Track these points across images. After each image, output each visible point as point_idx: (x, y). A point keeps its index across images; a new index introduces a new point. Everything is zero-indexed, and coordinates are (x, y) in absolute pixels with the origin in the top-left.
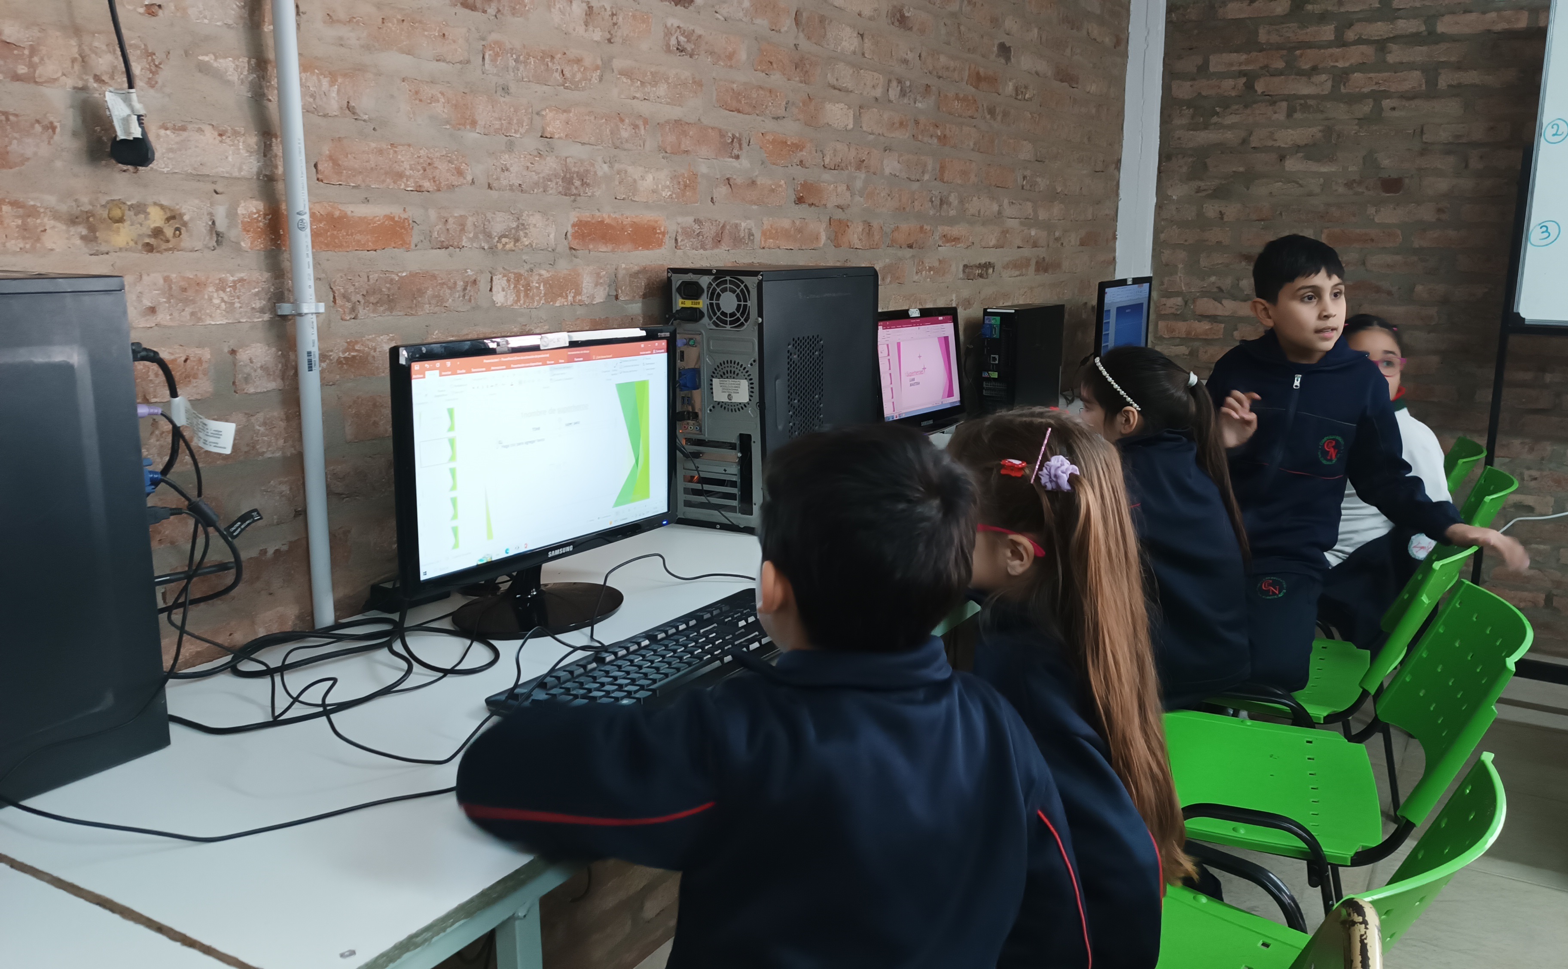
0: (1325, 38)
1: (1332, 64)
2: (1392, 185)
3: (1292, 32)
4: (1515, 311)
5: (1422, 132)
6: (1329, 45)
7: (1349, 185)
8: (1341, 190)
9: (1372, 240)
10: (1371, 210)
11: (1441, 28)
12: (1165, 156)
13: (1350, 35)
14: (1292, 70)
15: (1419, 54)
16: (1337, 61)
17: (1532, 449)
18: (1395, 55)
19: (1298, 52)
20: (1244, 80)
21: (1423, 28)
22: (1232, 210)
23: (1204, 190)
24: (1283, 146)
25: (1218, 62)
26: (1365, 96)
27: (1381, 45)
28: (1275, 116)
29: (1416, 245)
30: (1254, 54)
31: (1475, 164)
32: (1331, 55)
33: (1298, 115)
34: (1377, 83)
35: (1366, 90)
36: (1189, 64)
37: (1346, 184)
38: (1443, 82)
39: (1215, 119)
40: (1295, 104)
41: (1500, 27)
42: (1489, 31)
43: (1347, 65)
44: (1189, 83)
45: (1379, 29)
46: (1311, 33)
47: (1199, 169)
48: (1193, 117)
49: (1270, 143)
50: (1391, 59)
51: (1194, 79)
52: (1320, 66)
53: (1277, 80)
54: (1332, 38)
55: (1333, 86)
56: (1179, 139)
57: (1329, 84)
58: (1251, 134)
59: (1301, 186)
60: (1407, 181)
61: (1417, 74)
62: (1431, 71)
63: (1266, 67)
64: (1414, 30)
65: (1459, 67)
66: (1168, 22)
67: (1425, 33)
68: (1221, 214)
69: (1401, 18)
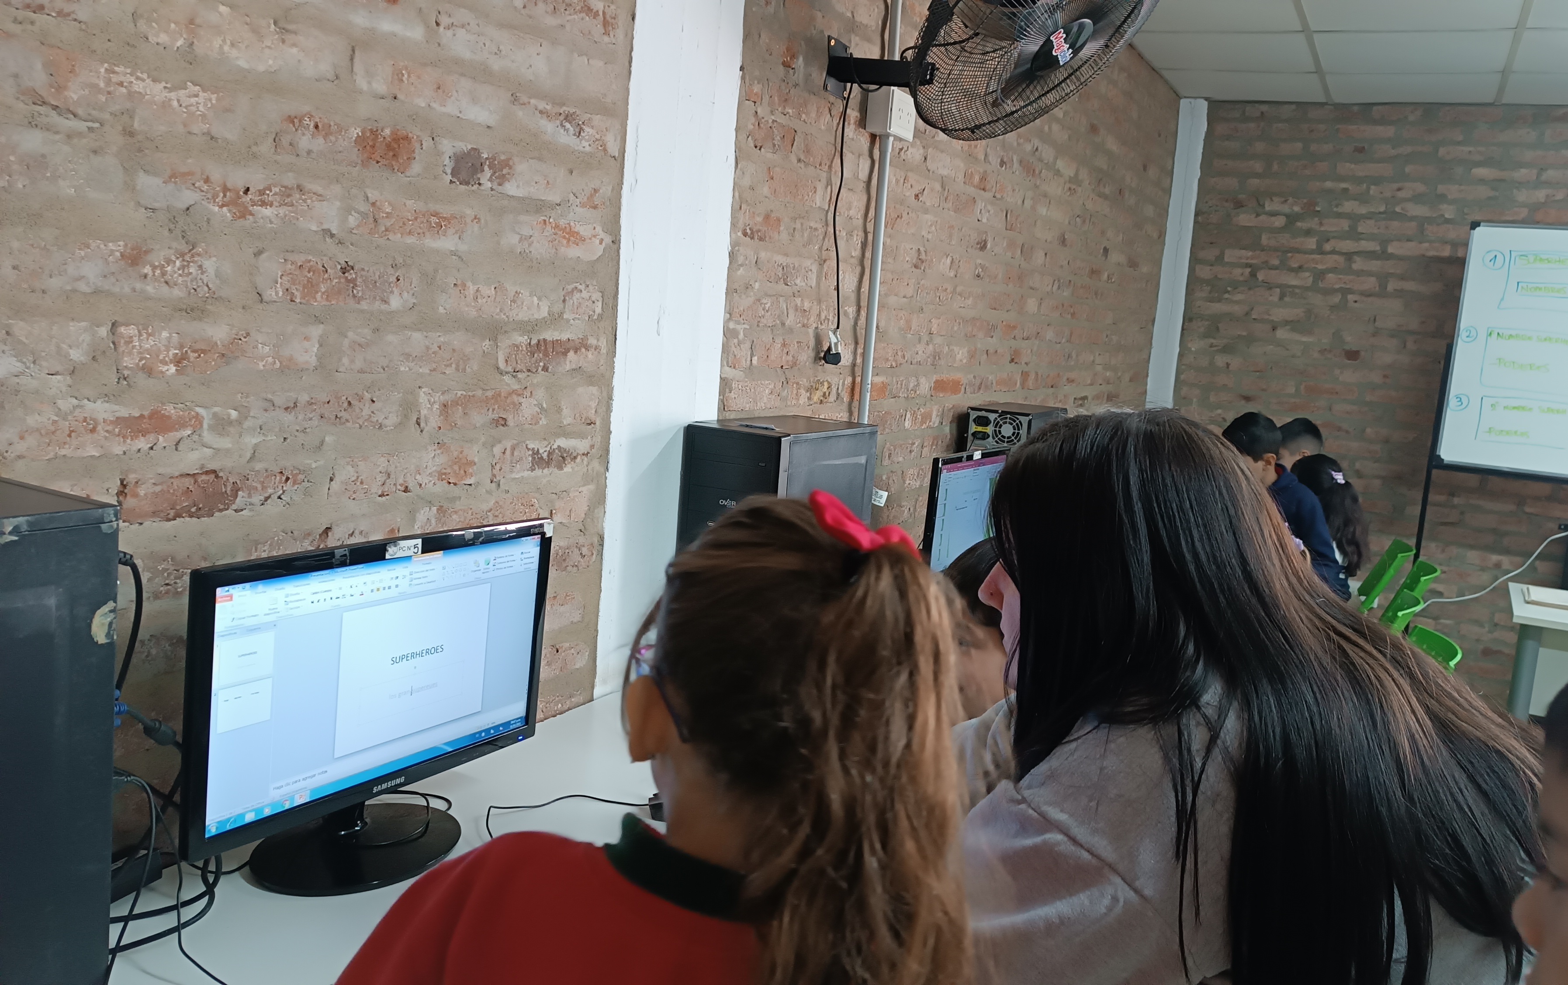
0: (1309, 247)
1: (1314, 266)
2: (1352, 355)
3: (1285, 240)
4: (1437, 453)
5: (1375, 320)
6: (1312, 252)
7: (1322, 352)
8: (1316, 355)
9: (1337, 393)
10: (1337, 372)
11: (1390, 250)
12: (1188, 318)
13: (1328, 247)
14: (1283, 266)
15: (1375, 265)
16: (1317, 264)
17: (1443, 551)
18: (1358, 264)
19: (1290, 255)
20: (1249, 270)
21: (1378, 248)
22: (1236, 362)
23: (1216, 346)
24: (1275, 320)
25: (1230, 255)
26: (1335, 291)
27: (1349, 256)
28: (1271, 298)
29: (1368, 399)
30: (1258, 252)
31: (1410, 345)
32: (1313, 259)
33: (1287, 299)
34: (1345, 283)
35: (1337, 286)
36: (1210, 254)
37: (1319, 351)
38: (1390, 287)
39: (1226, 296)
40: (1285, 291)
41: (1431, 253)
42: (1424, 255)
43: (1324, 267)
44: (1209, 268)
45: (1348, 246)
46: (1298, 242)
47: (1213, 330)
48: (1210, 292)
49: (1266, 317)
50: (1355, 266)
51: (1212, 265)
52: (1306, 266)
53: (1274, 272)
54: (1314, 247)
55: (1313, 281)
56: (1199, 307)
57: (1311, 279)
58: (1252, 309)
59: (1288, 350)
60: (1362, 353)
61: (1373, 279)
62: (1383, 279)
63: (1266, 262)
64: (1372, 249)
65: (1402, 278)
66: (1196, 222)
67: (1380, 252)
68: (1228, 365)
69: (1363, 239)
